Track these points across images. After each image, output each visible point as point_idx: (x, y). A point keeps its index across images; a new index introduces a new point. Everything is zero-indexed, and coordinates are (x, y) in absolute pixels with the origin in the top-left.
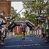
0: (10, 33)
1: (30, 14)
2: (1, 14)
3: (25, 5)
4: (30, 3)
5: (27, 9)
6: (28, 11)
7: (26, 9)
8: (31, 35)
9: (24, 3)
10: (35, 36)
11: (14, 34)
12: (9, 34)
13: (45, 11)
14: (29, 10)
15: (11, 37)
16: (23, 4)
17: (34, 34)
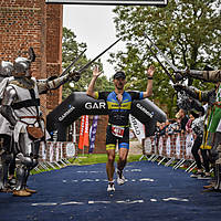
0: (55, 146)
1: (146, 64)
2: (17, 61)
3: (123, 22)
4: (146, 13)
5: (133, 42)
6: (137, 51)
7: (127, 41)
8: (149, 156)
9: (123, 12)
10: (166, 161)
11: (71, 148)
12: (51, 149)
13: (215, 50)
14: (143, 45)
15: (59, 162)
16: (118, 16)
17: (164, 152)
